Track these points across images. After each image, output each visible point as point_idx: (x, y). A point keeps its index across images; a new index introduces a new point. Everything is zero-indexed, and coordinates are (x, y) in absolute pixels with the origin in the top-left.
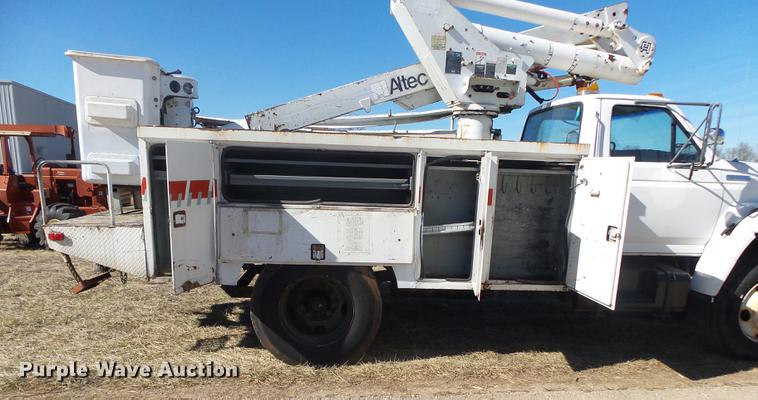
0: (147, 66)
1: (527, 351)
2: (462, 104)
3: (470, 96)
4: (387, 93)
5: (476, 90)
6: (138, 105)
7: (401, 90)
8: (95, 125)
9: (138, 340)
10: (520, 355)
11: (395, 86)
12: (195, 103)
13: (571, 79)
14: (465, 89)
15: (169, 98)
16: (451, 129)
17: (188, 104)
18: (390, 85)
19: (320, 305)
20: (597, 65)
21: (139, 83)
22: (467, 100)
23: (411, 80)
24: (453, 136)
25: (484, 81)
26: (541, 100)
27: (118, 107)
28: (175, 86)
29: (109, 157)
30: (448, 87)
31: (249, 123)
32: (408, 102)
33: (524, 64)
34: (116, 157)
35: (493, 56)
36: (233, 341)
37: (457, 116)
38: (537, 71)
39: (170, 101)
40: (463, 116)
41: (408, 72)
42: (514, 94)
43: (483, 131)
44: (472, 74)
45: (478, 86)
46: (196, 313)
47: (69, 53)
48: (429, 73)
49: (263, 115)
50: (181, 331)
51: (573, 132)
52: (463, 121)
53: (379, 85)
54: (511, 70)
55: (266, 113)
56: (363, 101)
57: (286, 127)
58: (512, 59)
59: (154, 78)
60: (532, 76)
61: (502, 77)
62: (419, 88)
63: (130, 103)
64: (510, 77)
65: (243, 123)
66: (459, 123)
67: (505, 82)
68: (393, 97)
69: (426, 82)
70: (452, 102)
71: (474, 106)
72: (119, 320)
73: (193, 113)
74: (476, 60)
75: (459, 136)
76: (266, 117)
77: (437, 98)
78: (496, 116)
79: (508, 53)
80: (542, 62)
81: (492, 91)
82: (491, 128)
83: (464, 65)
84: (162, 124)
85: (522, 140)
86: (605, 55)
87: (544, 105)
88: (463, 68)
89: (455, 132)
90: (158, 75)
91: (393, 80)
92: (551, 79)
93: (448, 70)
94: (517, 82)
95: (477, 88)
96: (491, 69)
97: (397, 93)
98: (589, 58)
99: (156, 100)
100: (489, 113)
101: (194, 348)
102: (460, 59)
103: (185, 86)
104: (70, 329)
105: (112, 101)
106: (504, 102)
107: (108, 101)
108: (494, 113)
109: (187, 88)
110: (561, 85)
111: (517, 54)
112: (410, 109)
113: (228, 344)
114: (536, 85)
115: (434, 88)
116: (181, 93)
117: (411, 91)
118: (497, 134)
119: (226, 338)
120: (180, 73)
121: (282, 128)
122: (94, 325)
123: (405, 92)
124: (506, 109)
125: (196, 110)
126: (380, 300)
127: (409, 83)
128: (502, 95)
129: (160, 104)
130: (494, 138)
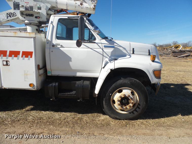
4: (6, 18)
5: (27, 16)
11: (8, 16)
20: (76, 7)
22: (24, 19)
35: (32, 3)
44: (24, 10)
45: (27, 14)
53: (2, 16)
54: (40, 8)
58: (39, 4)
61: (36, 11)
64: (39, 11)
67: (38, 13)
68: (8, 19)
74: (25, 5)
81: (33, 16)
86: (79, 3)
88: (20, 8)
91: (7, 14)
93: (15, 9)
96: (31, 8)
97: (10, 18)
98: (72, 4)
102: (19, 5)
117: (15, 17)
123: (12, 18)
127: (13, 15)
128: (37, 17)
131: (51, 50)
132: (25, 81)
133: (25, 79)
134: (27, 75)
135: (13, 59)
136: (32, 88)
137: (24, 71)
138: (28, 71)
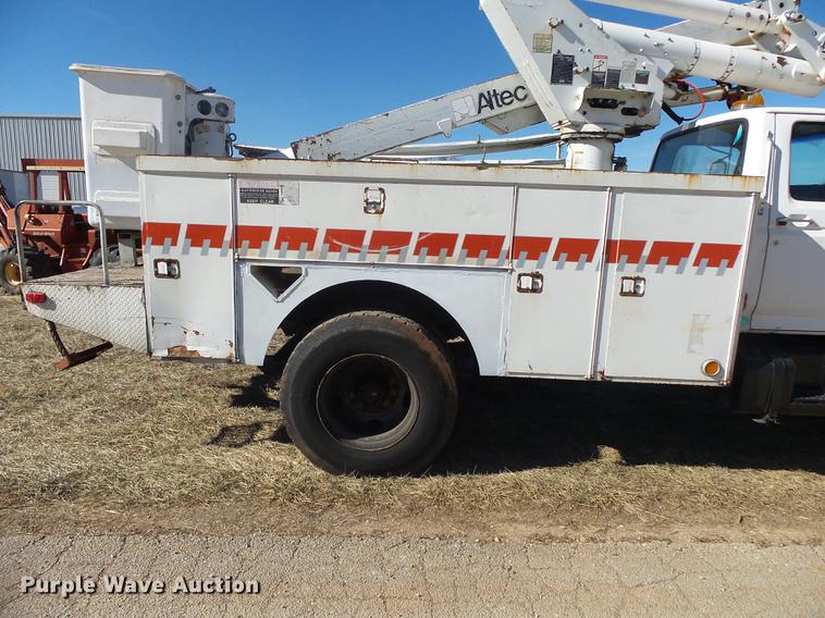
0: (168, 83)
1: (661, 463)
2: (574, 125)
3: (585, 113)
4: (474, 111)
5: (592, 106)
6: (156, 130)
7: (492, 108)
8: (103, 156)
9: (148, 425)
10: (651, 469)
11: (484, 102)
12: (232, 128)
13: (720, 91)
14: (578, 104)
15: (196, 122)
16: (557, 159)
17: (221, 130)
18: (477, 101)
19: (374, 394)
20: (762, 70)
21: (158, 102)
22: (580, 118)
23: (507, 95)
24: (561, 166)
25: (603, 93)
26: (679, 120)
27: (130, 134)
28: (204, 107)
29: (120, 195)
30: (555, 102)
31: (295, 152)
32: (502, 124)
33: (659, 70)
34: (126, 195)
35: (617, 60)
36: (267, 431)
37: (566, 140)
38: (677, 81)
39: (199, 126)
40: (574, 140)
41: (502, 84)
42: (645, 110)
43: (602, 160)
44: (587, 84)
45: (596, 100)
46: (231, 387)
47: (73, 67)
48: (529, 85)
49: (315, 142)
50: (205, 412)
51: (720, 161)
52: (575, 147)
53: (463, 102)
54: (642, 78)
55: (318, 140)
56: (442, 123)
57: (343, 157)
58: (643, 64)
59: (178, 97)
60: (670, 86)
61: (628, 86)
62: (516, 104)
63: (146, 128)
64: (640, 88)
65: (289, 152)
66: (569, 149)
67: (634, 94)
68: (482, 116)
69: (526, 97)
70: (560, 123)
71: (590, 127)
72: (135, 394)
73: (228, 141)
74: (594, 65)
75: (568, 166)
76: (318, 144)
77: (540, 118)
78: (620, 140)
79: (637, 56)
80: (684, 67)
81: (616, 107)
82: (613, 156)
83: (577, 72)
84: (188, 152)
85: (652, 170)
86: (773, 58)
87: (685, 126)
88: (575, 76)
89: (563, 162)
90: (182, 92)
91: (482, 95)
92: (695, 91)
93: (554, 80)
94: (650, 94)
95: (593, 103)
96: (614, 77)
97: (487, 112)
98: (750, 61)
99: (180, 124)
100: (610, 136)
101: (215, 441)
102: (572, 64)
103: (217, 106)
104: (75, 405)
105: (125, 126)
106: (631, 120)
107: (120, 126)
108: (617, 137)
109: (222, 109)
110: (707, 99)
111: (649, 57)
112: (504, 132)
113: (259, 435)
114: (675, 99)
115: (536, 104)
116: (213, 115)
117: (505, 109)
118: (620, 164)
119: (258, 426)
120: (214, 91)
121: (338, 157)
122: (103, 401)
123: (497, 110)
124: (634, 131)
125: (233, 137)
126: (455, 391)
127: (502, 99)
128: (628, 112)
129: (185, 129)
130: (616, 170)
131: (773, 239)
132: (690, 351)
133: (690, 344)
134: (702, 330)
135: (660, 271)
136: (711, 379)
137: (694, 315)
138: (708, 316)
